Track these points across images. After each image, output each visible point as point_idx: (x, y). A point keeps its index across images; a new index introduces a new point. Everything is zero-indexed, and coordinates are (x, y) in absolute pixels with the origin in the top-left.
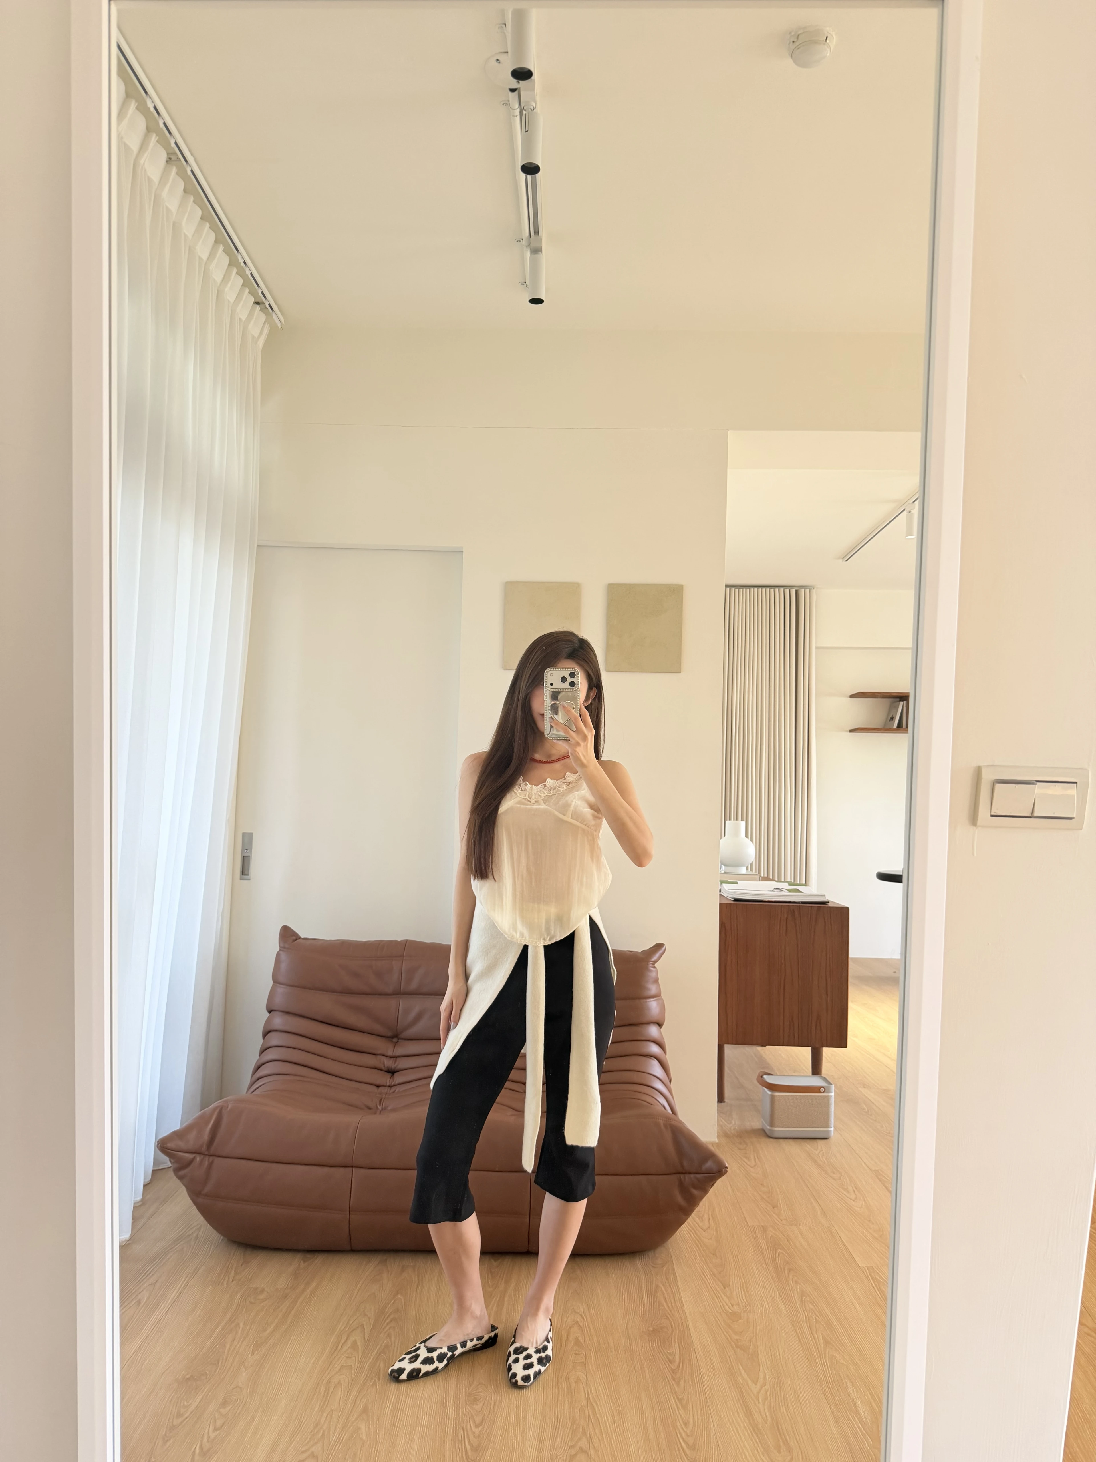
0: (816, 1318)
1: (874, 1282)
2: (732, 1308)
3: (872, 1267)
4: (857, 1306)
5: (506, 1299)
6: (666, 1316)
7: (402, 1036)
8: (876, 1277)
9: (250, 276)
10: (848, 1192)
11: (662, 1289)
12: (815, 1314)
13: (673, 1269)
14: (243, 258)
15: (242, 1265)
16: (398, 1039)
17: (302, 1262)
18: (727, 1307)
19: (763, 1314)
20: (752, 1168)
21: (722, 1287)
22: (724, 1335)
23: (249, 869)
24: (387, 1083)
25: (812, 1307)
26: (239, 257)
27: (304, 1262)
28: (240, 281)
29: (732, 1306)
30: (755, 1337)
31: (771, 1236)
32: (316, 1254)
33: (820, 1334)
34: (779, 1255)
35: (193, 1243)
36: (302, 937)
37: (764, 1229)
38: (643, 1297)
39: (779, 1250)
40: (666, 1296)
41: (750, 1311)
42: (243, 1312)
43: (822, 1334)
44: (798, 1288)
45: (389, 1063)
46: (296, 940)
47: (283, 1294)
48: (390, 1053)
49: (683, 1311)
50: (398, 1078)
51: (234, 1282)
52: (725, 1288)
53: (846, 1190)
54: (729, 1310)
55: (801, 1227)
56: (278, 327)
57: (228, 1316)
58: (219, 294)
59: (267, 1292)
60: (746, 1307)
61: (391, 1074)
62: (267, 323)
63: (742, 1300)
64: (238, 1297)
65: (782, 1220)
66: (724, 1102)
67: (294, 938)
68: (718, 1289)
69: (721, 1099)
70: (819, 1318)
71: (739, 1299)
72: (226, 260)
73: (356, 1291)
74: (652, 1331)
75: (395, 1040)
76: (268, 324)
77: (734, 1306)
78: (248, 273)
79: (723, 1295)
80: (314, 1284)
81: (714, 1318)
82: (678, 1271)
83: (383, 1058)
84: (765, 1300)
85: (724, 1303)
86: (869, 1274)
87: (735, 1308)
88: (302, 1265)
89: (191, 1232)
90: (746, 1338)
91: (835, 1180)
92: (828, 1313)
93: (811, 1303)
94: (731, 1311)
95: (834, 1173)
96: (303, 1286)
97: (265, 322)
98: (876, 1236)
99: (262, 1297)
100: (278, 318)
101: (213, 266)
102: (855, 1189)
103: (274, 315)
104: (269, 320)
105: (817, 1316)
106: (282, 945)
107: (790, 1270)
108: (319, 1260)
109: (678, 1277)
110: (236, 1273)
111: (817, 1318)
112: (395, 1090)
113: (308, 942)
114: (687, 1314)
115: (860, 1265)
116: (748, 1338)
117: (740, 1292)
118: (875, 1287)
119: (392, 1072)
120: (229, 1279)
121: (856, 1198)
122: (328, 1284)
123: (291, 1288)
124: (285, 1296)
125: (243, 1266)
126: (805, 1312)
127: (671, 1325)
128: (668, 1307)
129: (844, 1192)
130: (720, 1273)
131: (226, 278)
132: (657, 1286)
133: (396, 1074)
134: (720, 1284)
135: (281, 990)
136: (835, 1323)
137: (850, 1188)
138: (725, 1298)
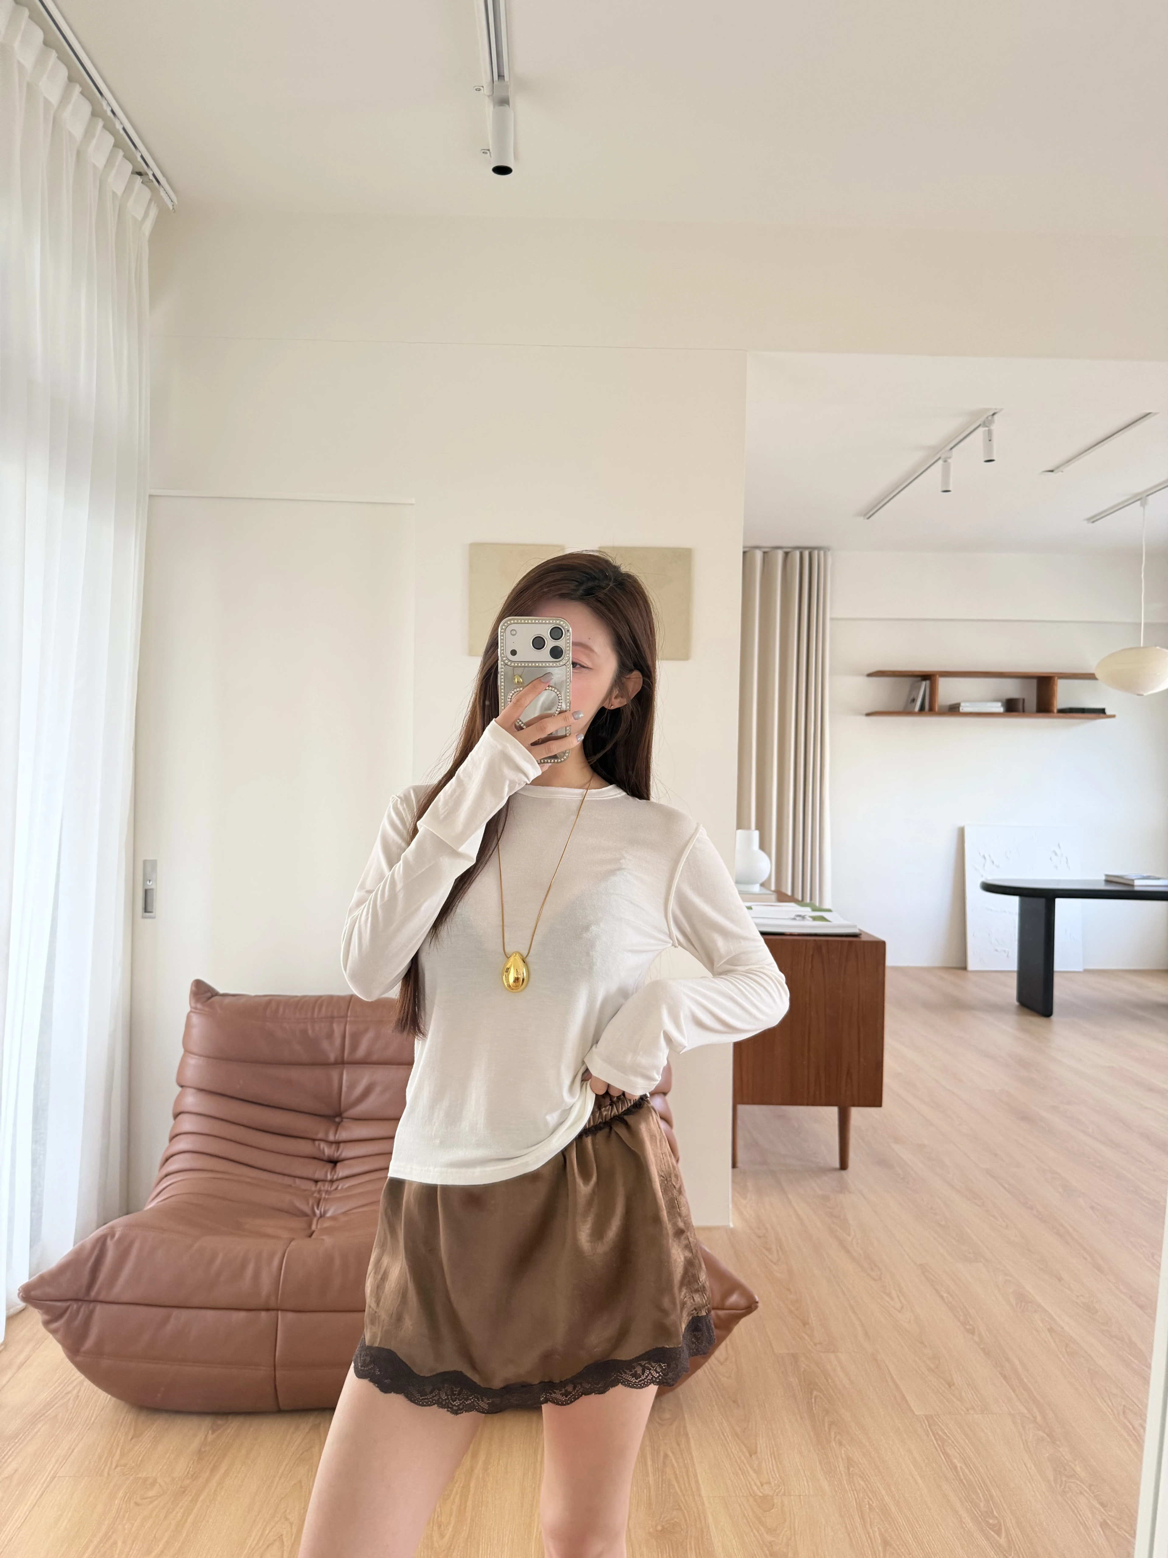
0: (869, 1503)
1: (936, 1440)
2: (761, 1490)
3: (932, 1415)
4: (920, 1481)
5: (472, 1485)
6: (679, 1505)
7: (346, 1115)
8: (937, 1432)
9: (122, 132)
10: (892, 1299)
11: (671, 1460)
12: (868, 1496)
13: (685, 1427)
14: (110, 105)
15: (132, 1439)
16: (343, 1118)
17: (210, 1432)
18: (755, 1488)
19: (802, 1497)
20: (775, 1264)
21: (748, 1455)
22: (754, 1534)
23: (152, 906)
24: (326, 1175)
25: (862, 1483)
26: (104, 103)
27: (213, 1432)
28: (111, 140)
29: (762, 1485)
30: (793, 1538)
31: (802, 1369)
32: (230, 1417)
33: (876, 1529)
34: (815, 1402)
35: (71, 1406)
36: (221, 991)
37: (795, 1357)
38: (648, 1475)
39: (815, 1393)
40: (678, 1473)
41: (784, 1494)
42: (124, 1522)
43: (878, 1528)
44: (843, 1452)
45: (328, 1151)
46: (213, 996)
47: (181, 1487)
48: (331, 1138)
49: (700, 1495)
50: (342, 1171)
51: (119, 1468)
52: (751, 1456)
53: (889, 1295)
54: (758, 1492)
55: (839, 1354)
56: (169, 208)
57: (104, 1528)
58: (80, 155)
59: (160, 1485)
60: (779, 1486)
61: (331, 1165)
62: (153, 203)
63: (774, 1476)
64: (120, 1494)
65: (815, 1345)
66: (737, 1167)
67: (209, 994)
68: (743, 1458)
69: (734, 1165)
70: (873, 1503)
71: (770, 1475)
72: (86, 109)
73: (277, 1479)
74: (661, 1531)
75: (337, 1120)
76: (155, 203)
77: (765, 1485)
78: (119, 127)
79: (749, 1468)
80: (222, 1469)
81: (740, 1506)
82: (691, 1430)
83: (323, 1145)
84: (803, 1474)
85: (750, 1480)
86: (930, 1427)
87: (766, 1488)
88: (211, 1437)
89: (69, 1389)
90: (782, 1539)
91: (875, 1280)
92: (884, 1493)
93: (860, 1476)
94: (762, 1495)
95: (872, 1269)
96: (207, 1474)
97: (151, 200)
98: (932, 1366)
99: (151, 1493)
100: (166, 194)
101: (67, 114)
102: (900, 1295)
103: (161, 190)
104: (155, 197)
105: (870, 1499)
106: (193, 1005)
107: (831, 1424)
108: (233, 1426)
109: (692, 1441)
110: (122, 1455)
111: (871, 1503)
112: (338, 1187)
113: (227, 1000)
114: (705, 1499)
115: (916, 1413)
116: (784, 1539)
117: (771, 1462)
118: (938, 1447)
119: (334, 1162)
120: (111, 1463)
121: (902, 1308)
122: (240, 1468)
123: (192, 1476)
124: (183, 1491)
125: (133, 1441)
126: (855, 1492)
127: (686, 1520)
128: (681, 1490)
129: (887, 1299)
130: (744, 1432)
131: (88, 133)
132: (666, 1456)
133: (339, 1165)
134: (745, 1450)
135: (193, 1061)
136: (893, 1509)
137: (894, 1294)
138: (752, 1473)
